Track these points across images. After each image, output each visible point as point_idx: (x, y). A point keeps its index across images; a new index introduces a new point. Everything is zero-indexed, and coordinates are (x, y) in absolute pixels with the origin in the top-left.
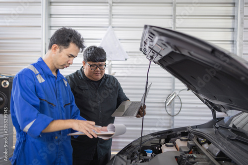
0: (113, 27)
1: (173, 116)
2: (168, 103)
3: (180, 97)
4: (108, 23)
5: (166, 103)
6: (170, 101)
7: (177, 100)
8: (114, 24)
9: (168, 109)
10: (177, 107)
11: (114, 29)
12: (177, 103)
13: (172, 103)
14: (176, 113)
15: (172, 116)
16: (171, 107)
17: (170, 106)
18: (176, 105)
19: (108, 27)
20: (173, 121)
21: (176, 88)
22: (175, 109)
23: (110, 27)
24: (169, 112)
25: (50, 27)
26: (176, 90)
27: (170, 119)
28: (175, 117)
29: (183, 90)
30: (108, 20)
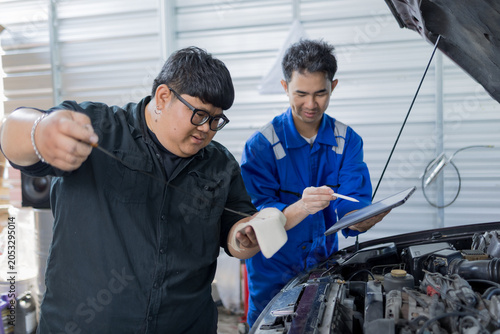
0: (302, 22)
1: (441, 207)
2: (428, 180)
3: (457, 164)
4: (290, 15)
5: (424, 178)
6: (432, 175)
7: (449, 173)
8: (303, 14)
9: (429, 193)
10: (450, 188)
11: (305, 25)
12: (451, 179)
13: (438, 180)
14: (447, 200)
15: (439, 208)
16: (435, 189)
17: (432, 185)
18: (447, 183)
19: (290, 23)
20: (442, 219)
21: (446, 145)
22: (445, 193)
23: (296, 23)
24: (432, 200)
25: (177, 33)
26: (447, 149)
27: (435, 215)
28: (447, 211)
29: (462, 149)
30: (290, 7)
